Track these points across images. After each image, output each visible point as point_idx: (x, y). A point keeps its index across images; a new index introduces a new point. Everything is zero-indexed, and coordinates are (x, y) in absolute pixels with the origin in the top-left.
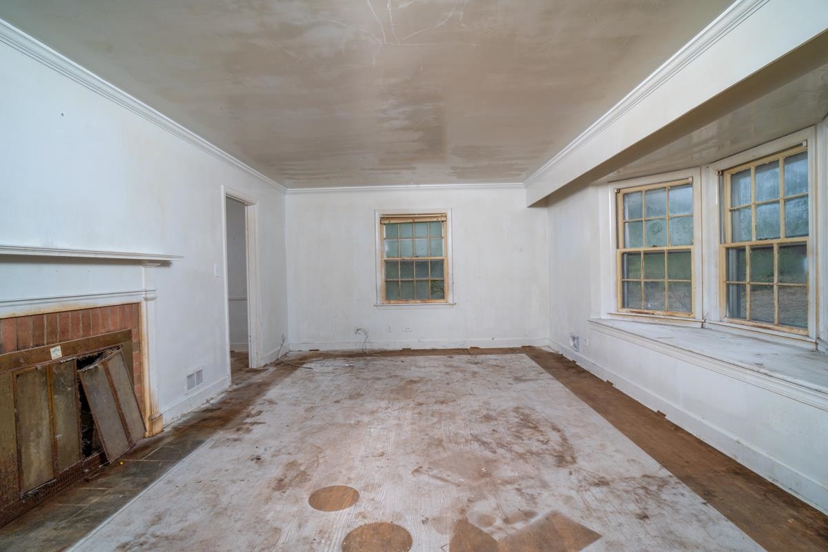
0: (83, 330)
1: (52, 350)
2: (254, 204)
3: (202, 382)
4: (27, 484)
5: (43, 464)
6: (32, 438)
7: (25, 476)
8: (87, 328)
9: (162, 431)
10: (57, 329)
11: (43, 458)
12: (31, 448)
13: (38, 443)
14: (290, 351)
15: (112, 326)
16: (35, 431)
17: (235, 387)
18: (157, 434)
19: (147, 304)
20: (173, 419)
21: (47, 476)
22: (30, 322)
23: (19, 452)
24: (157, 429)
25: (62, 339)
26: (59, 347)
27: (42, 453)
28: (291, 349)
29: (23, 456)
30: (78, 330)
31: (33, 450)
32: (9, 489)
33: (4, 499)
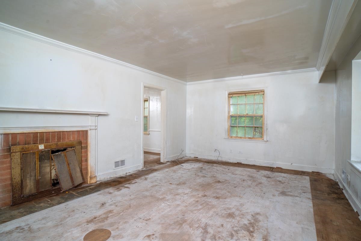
0: (57, 139)
1: (39, 146)
2: (164, 90)
3: (124, 165)
4: (24, 192)
5: (32, 187)
6: (28, 177)
7: (24, 190)
8: (59, 139)
9: (96, 182)
10: (44, 138)
11: (32, 184)
12: (27, 180)
13: (31, 179)
14: (186, 156)
15: (72, 139)
16: (29, 174)
17: (145, 169)
18: (92, 183)
19: (91, 132)
20: (104, 178)
21: (34, 191)
22: (32, 135)
23: (22, 181)
24: (93, 181)
25: (46, 142)
26: (43, 145)
27: (32, 183)
28: (187, 156)
29: (24, 183)
30: (55, 139)
31: (28, 181)
32: (16, 193)
33: (14, 196)
